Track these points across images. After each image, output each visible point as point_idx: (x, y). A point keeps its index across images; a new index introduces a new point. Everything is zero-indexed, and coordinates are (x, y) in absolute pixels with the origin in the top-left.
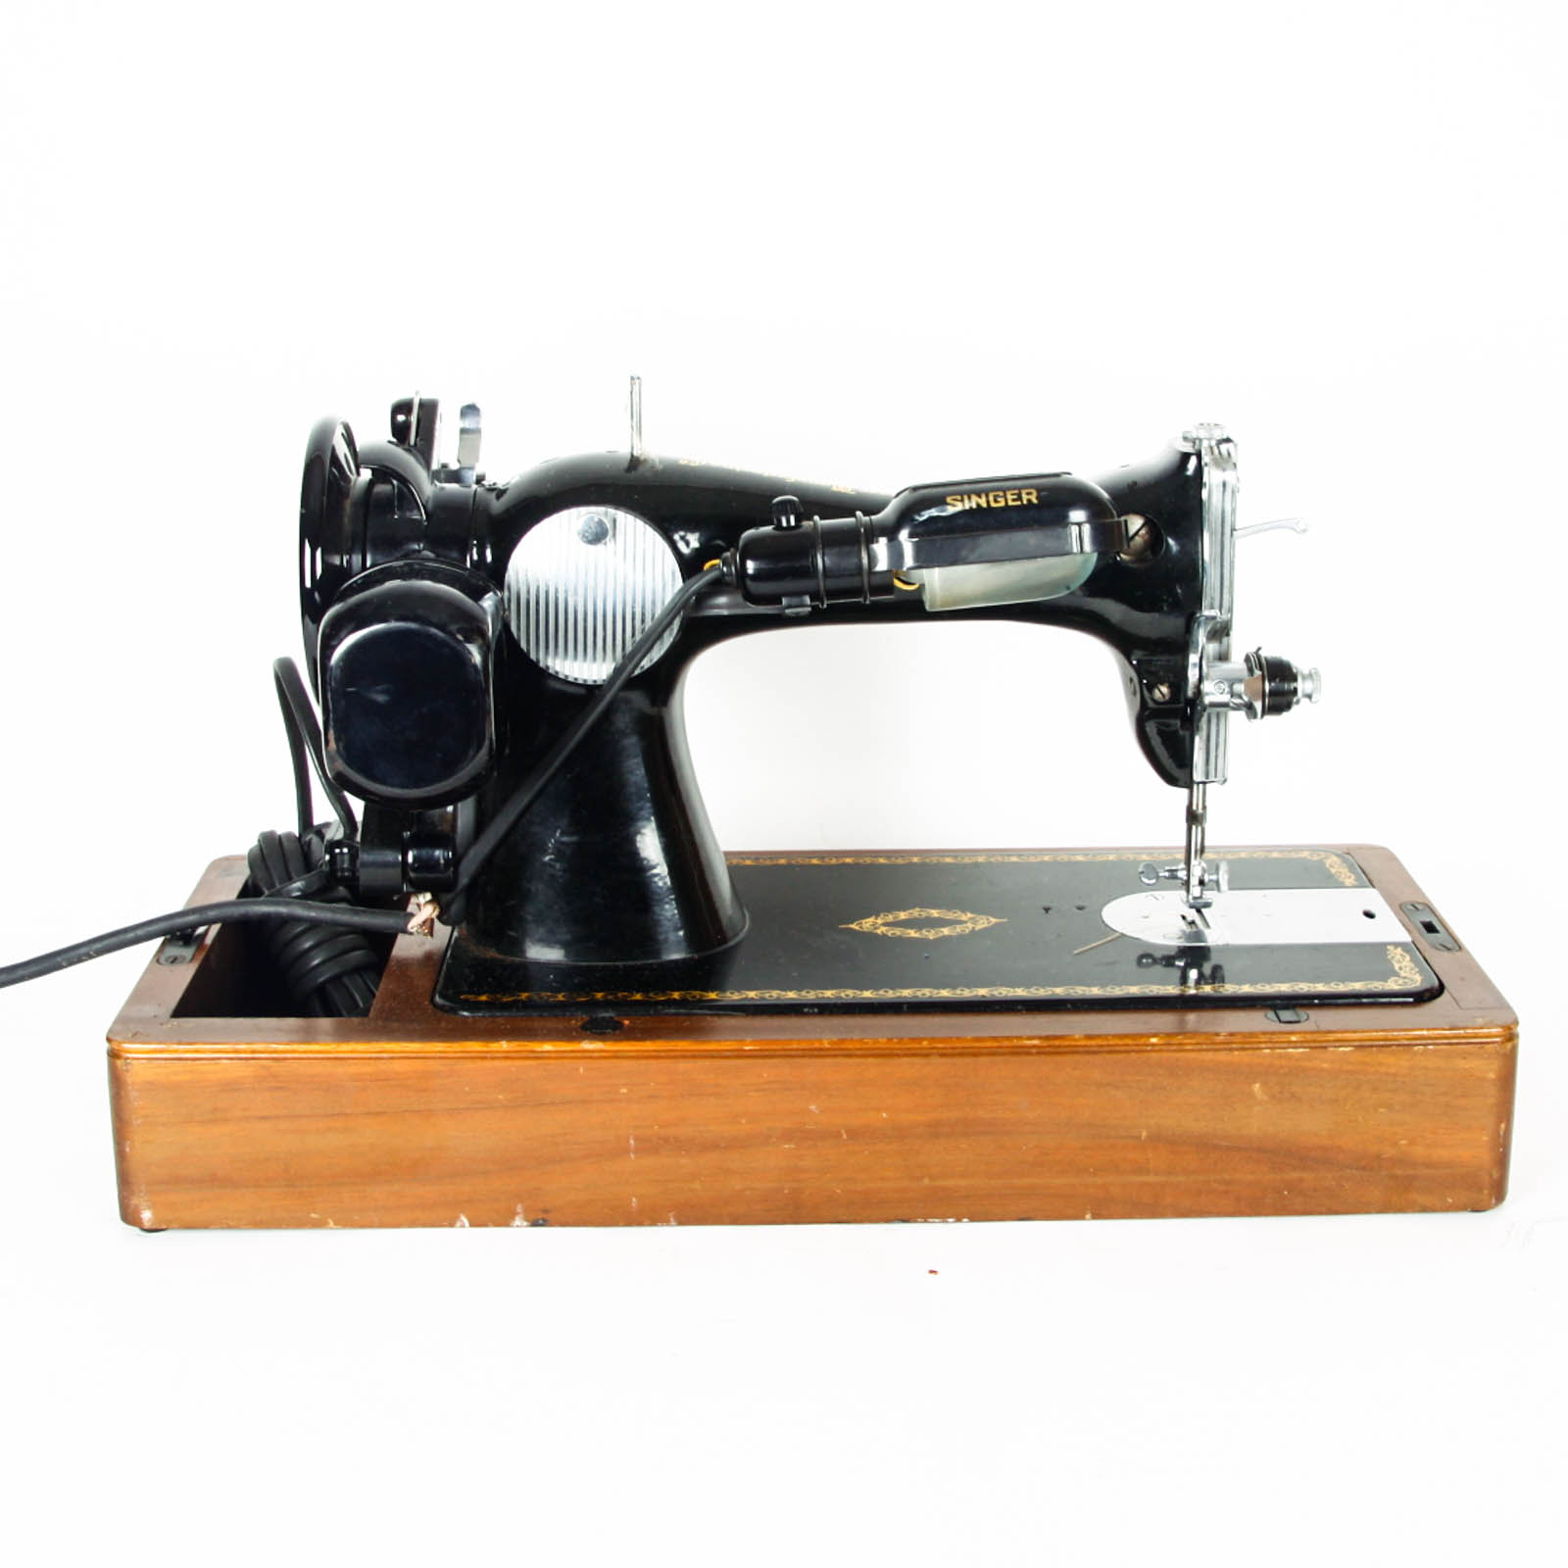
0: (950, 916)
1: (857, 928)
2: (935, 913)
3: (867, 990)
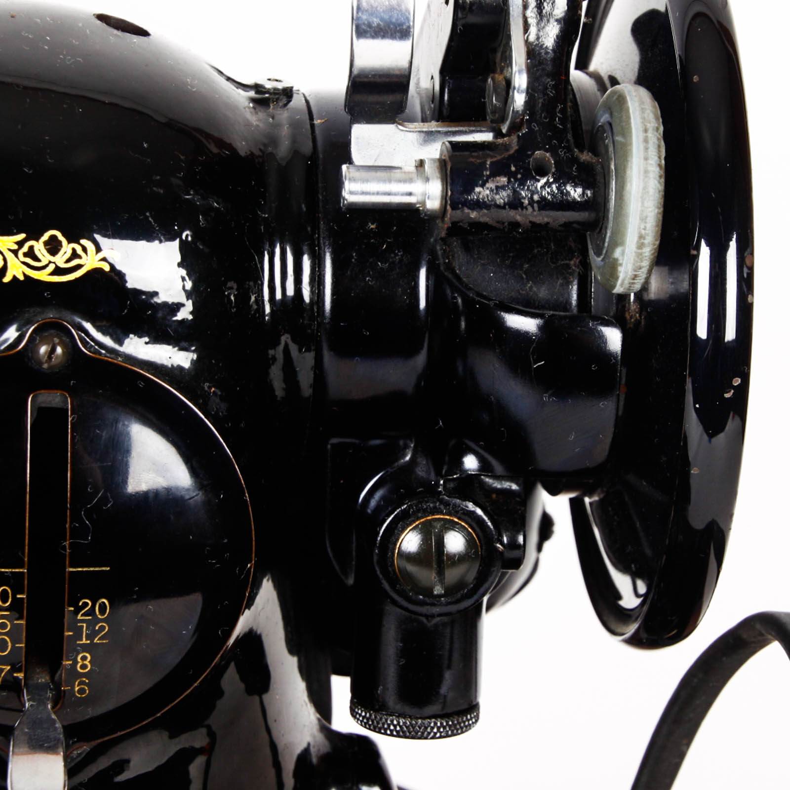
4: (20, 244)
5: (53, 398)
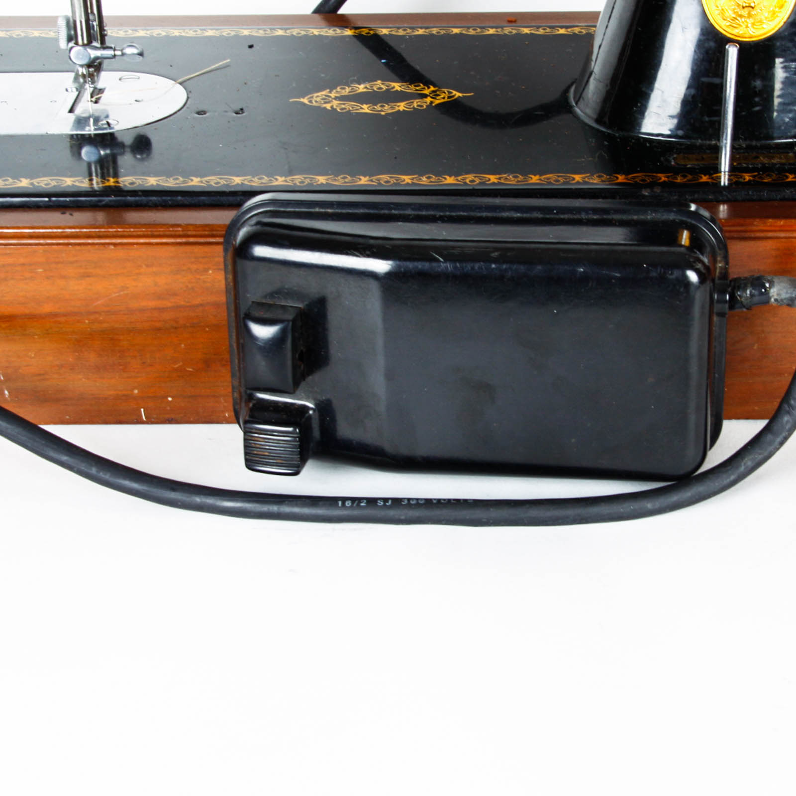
0: (349, 106)
1: (454, 92)
2: (366, 109)
3: (456, 34)
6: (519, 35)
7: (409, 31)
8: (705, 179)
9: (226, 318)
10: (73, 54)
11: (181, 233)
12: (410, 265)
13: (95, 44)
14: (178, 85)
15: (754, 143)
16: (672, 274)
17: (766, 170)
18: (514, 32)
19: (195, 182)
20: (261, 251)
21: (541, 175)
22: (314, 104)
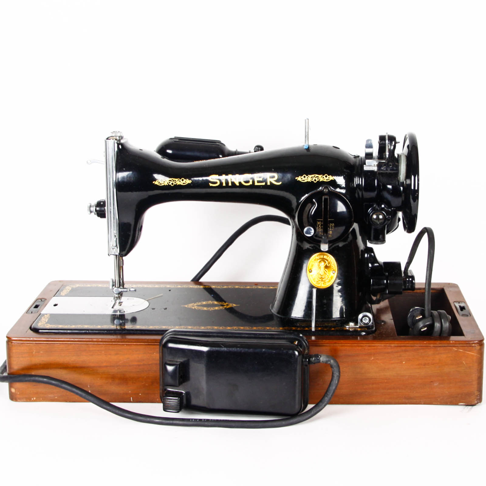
1: (234, 305)
4: (322, 176)
5: (326, 197)
6: (257, 289)
7: (221, 287)
8: (306, 329)
9: (159, 374)
10: (114, 290)
11: (146, 341)
12: (214, 349)
13: (121, 287)
14: (146, 301)
15: (324, 320)
16: (290, 351)
17: (326, 327)
18: (256, 287)
19: (151, 327)
20: (171, 345)
21: (257, 327)
22: (189, 307)
